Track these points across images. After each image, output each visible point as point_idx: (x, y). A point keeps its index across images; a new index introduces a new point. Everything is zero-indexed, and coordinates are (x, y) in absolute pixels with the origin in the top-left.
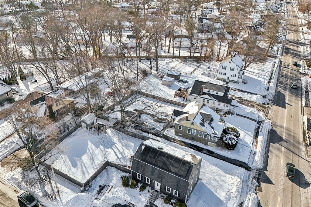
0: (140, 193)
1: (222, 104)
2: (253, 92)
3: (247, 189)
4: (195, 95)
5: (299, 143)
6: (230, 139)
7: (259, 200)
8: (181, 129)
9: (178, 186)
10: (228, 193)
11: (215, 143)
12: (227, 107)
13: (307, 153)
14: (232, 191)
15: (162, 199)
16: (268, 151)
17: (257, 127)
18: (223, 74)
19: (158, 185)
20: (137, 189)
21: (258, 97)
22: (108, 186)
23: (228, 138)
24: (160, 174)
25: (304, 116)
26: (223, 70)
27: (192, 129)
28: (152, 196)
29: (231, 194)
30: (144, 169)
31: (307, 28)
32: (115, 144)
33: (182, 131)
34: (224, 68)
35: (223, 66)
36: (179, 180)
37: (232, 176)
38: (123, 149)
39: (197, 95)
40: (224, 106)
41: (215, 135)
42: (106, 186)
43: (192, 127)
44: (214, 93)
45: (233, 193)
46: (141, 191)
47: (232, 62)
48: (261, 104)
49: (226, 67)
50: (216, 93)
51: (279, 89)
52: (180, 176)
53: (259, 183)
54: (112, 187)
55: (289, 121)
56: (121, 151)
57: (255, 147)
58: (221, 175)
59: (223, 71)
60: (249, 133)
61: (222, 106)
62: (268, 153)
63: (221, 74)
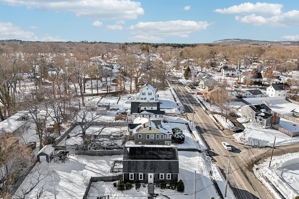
0: (138, 190)
1: (158, 116)
2: (170, 108)
3: (208, 163)
4: (135, 113)
5: (216, 129)
6: (179, 135)
7: (219, 167)
8: (140, 137)
9: (170, 169)
10: (200, 168)
11: (170, 141)
12: (162, 117)
13: (225, 134)
14: (201, 166)
15: (158, 187)
16: (204, 139)
17: (187, 127)
18: (143, 99)
19: (151, 177)
20: (133, 188)
21: (176, 109)
22: (104, 197)
23: (178, 134)
24: (152, 165)
25: (209, 115)
26: (143, 95)
27: (150, 134)
28: (149, 188)
29: (202, 168)
30: (136, 166)
31: (175, 69)
32: (87, 165)
33: (142, 138)
34: (144, 94)
35: (142, 93)
36: (170, 163)
37: (194, 158)
38: (96, 166)
39: (137, 113)
40: (160, 117)
41: (170, 133)
42: (102, 198)
43: (150, 132)
44: (150, 109)
45: (203, 167)
46: (138, 189)
47: (149, 89)
48: (180, 114)
49: (145, 93)
50: (151, 109)
51: (184, 104)
52: (169, 159)
53: (212, 157)
54: (108, 196)
55: (203, 120)
56: (97, 168)
57: (195, 139)
58: (187, 160)
59: (144, 97)
60: (186, 131)
61: (158, 117)
62: (204, 140)
63: (142, 99)
